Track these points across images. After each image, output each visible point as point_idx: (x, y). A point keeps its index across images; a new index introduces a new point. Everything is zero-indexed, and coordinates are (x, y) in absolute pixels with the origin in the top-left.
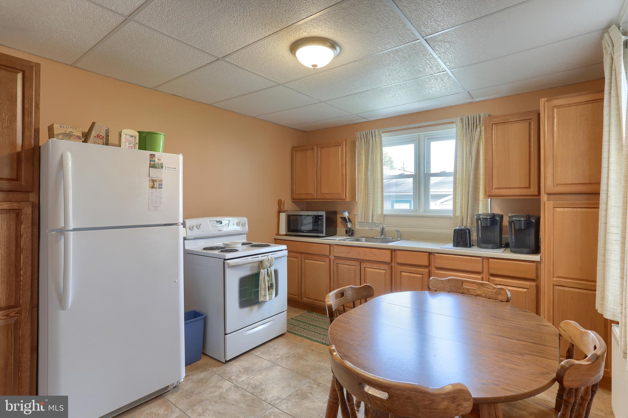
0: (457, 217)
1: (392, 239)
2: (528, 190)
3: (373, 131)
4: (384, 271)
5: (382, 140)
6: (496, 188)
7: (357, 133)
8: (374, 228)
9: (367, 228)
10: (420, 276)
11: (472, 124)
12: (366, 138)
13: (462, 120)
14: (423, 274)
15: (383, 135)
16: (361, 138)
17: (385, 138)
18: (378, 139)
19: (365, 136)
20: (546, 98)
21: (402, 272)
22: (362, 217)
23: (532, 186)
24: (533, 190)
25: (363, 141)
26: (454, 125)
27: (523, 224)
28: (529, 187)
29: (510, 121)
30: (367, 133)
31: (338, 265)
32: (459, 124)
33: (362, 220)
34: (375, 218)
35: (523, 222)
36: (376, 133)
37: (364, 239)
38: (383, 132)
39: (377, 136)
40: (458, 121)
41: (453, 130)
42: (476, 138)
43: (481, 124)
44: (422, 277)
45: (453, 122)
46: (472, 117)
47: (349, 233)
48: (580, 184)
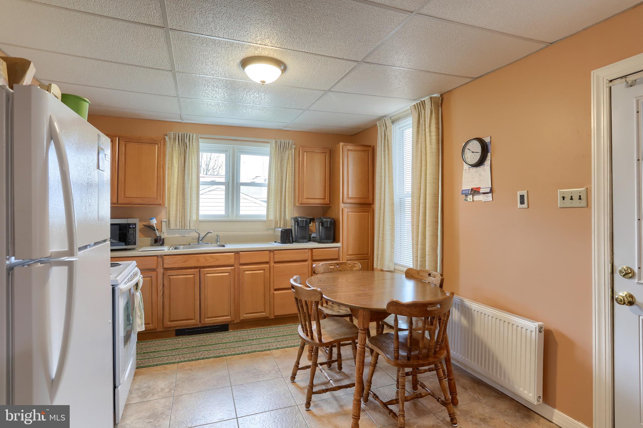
0: (271, 220)
1: (211, 244)
2: (324, 200)
3: (191, 135)
4: (227, 274)
5: (199, 145)
6: (306, 198)
7: (170, 132)
8: (186, 235)
9: (177, 235)
10: (262, 271)
11: (283, 146)
12: (182, 140)
13: (276, 142)
14: (264, 270)
15: (200, 140)
16: (175, 139)
17: (203, 144)
18: (194, 144)
19: (180, 138)
20: (343, 143)
21: (245, 272)
22: (176, 224)
23: (326, 198)
24: (327, 201)
25: (177, 142)
26: (269, 145)
27: (329, 223)
28: (325, 199)
29: (315, 151)
30: (184, 135)
31: (171, 277)
32: (274, 145)
33: (177, 227)
34: (192, 225)
35: (329, 222)
36: (194, 138)
37: (182, 246)
38: (200, 138)
39: (194, 140)
40: (273, 143)
41: (267, 148)
42: (286, 158)
43: (289, 149)
44: (264, 271)
45: (269, 143)
46: (284, 142)
47: (160, 241)
48: (355, 198)
